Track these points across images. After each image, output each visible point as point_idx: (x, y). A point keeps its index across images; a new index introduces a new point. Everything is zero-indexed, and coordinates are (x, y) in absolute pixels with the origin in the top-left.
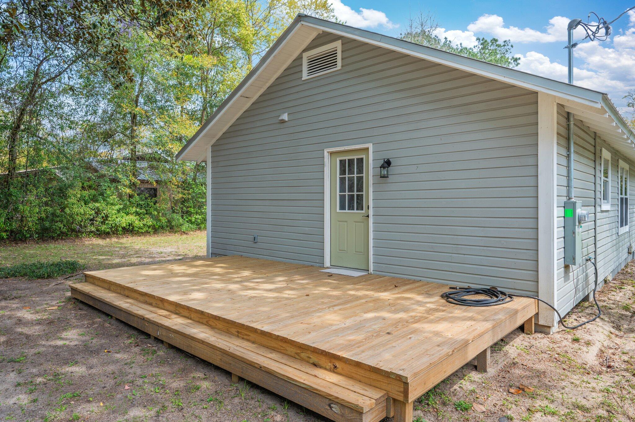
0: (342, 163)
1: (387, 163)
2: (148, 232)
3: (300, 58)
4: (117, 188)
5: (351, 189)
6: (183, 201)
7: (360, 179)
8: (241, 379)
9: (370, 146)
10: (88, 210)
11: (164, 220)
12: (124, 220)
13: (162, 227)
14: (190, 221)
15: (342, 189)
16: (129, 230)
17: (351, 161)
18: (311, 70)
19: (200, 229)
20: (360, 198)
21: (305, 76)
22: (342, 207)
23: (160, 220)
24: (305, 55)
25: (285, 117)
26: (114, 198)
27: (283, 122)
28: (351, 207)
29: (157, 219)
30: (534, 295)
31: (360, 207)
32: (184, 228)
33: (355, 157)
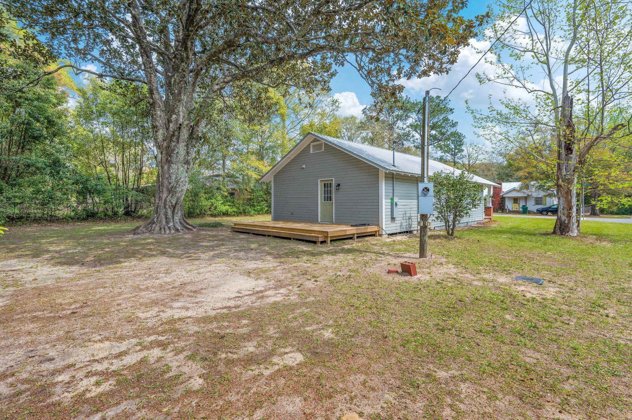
0: (325, 184)
1: (339, 185)
2: (234, 215)
3: (309, 145)
4: (220, 192)
5: (328, 194)
6: (250, 199)
7: (331, 190)
8: (294, 239)
9: (334, 179)
10: (208, 203)
11: (241, 209)
12: (224, 208)
13: (241, 213)
14: (254, 210)
15: (325, 194)
16: (226, 214)
17: (328, 184)
18: (314, 150)
19: (259, 214)
20: (330, 197)
21: (311, 152)
22: (325, 200)
23: (240, 209)
24: (312, 144)
25: (304, 166)
26: (219, 198)
27: (303, 168)
28: (328, 200)
29: (238, 208)
30: (378, 225)
31: (331, 200)
32: (252, 214)
33: (329, 183)
